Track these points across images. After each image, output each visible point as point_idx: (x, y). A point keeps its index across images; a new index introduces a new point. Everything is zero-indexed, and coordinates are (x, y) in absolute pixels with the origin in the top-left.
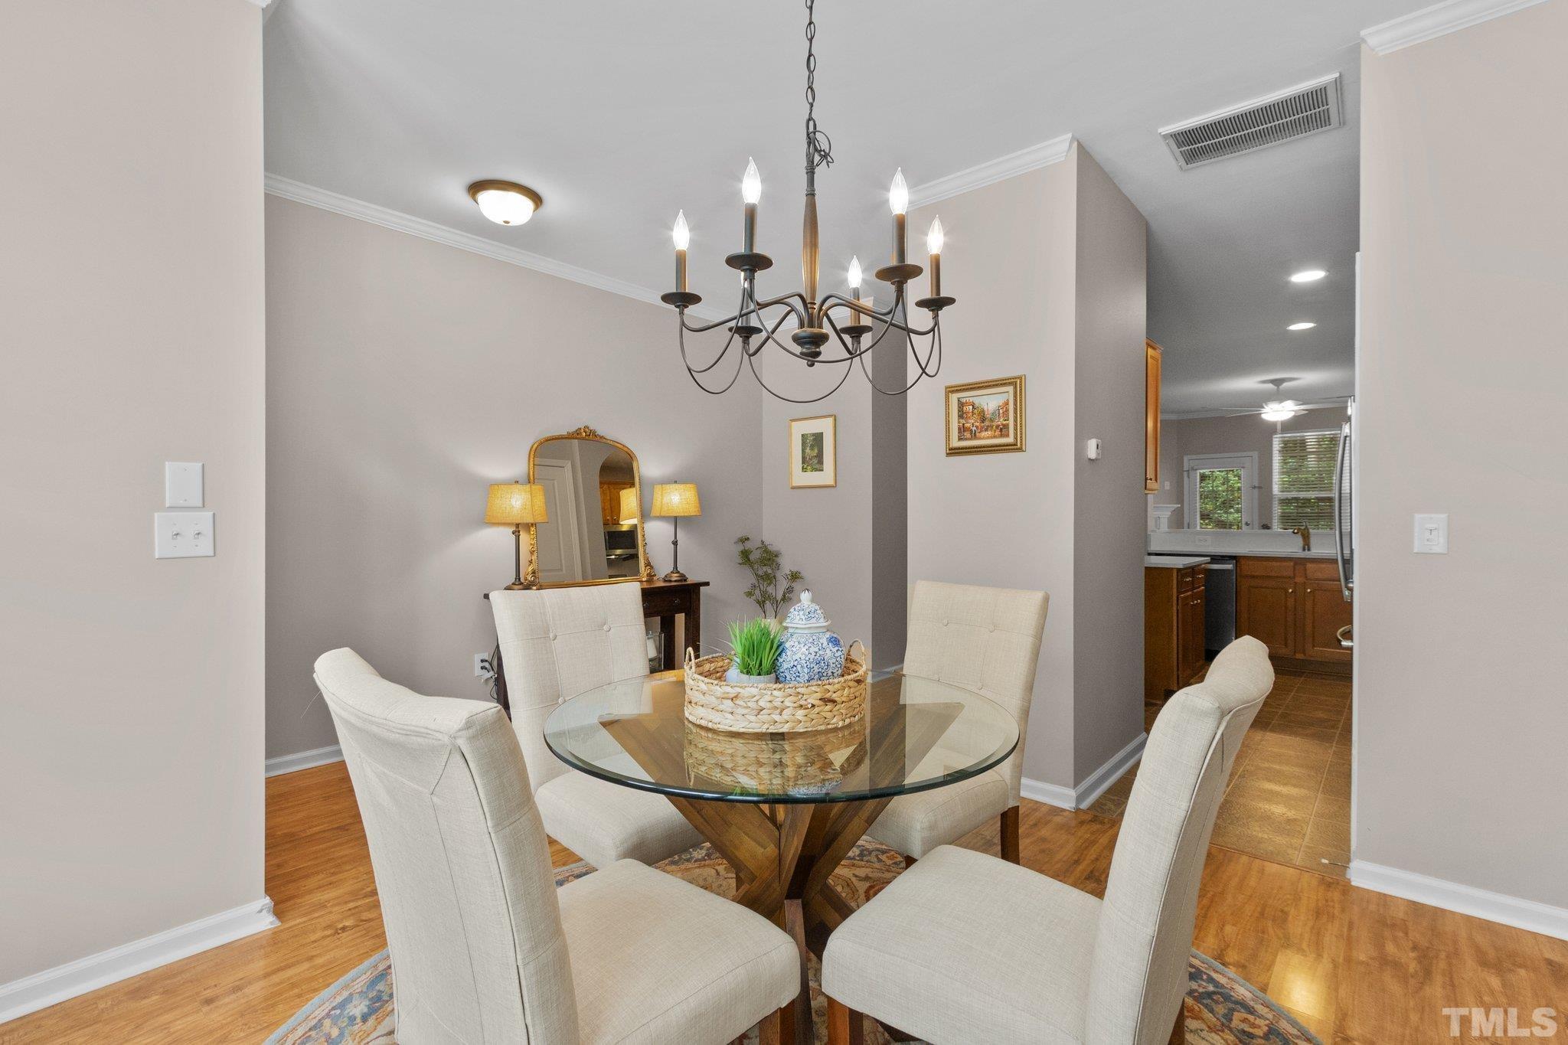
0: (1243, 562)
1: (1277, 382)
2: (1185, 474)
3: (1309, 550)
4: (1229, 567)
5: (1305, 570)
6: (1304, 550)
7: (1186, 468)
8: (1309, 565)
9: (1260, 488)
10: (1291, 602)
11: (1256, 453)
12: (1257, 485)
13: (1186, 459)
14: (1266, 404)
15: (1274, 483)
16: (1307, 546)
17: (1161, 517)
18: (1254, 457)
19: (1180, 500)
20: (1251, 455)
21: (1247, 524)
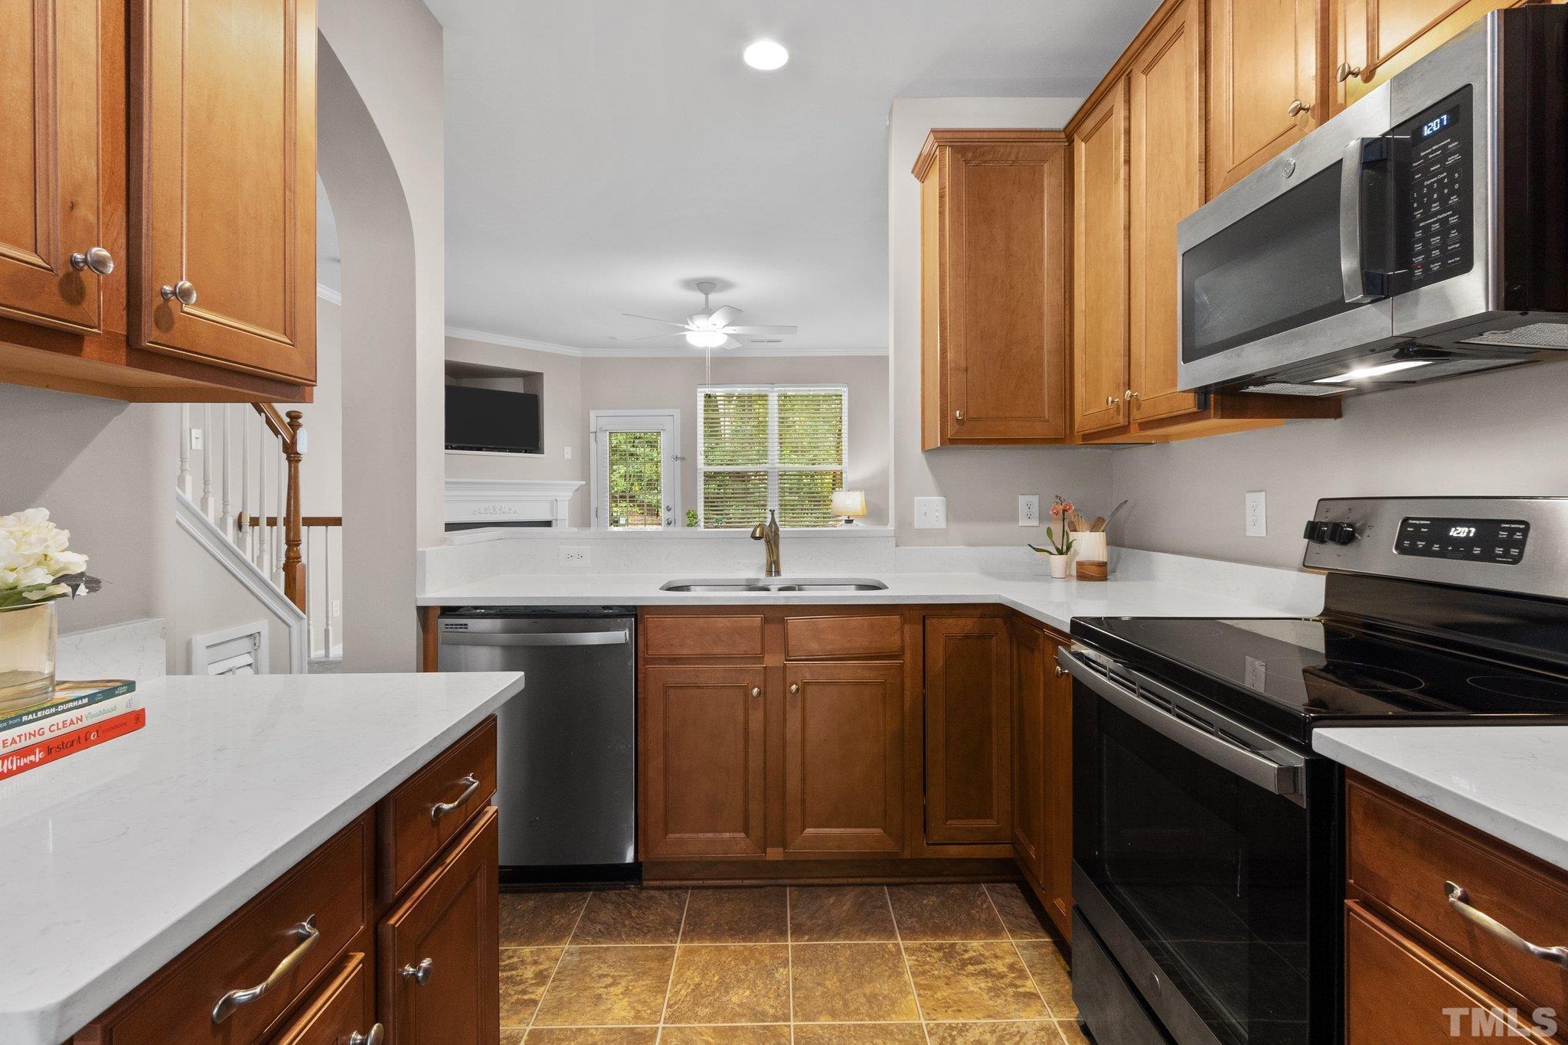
0: (651, 620)
1: (705, 286)
2: (592, 436)
3: (778, 573)
4: (619, 636)
5: (786, 636)
6: (769, 573)
7: (592, 429)
8: (794, 622)
9: (683, 459)
10: (756, 718)
11: (678, 410)
12: (679, 456)
13: (593, 414)
14: (691, 319)
15: (698, 453)
16: (773, 567)
17: (558, 499)
18: (675, 417)
19: (585, 475)
20: (671, 414)
21: (668, 509)
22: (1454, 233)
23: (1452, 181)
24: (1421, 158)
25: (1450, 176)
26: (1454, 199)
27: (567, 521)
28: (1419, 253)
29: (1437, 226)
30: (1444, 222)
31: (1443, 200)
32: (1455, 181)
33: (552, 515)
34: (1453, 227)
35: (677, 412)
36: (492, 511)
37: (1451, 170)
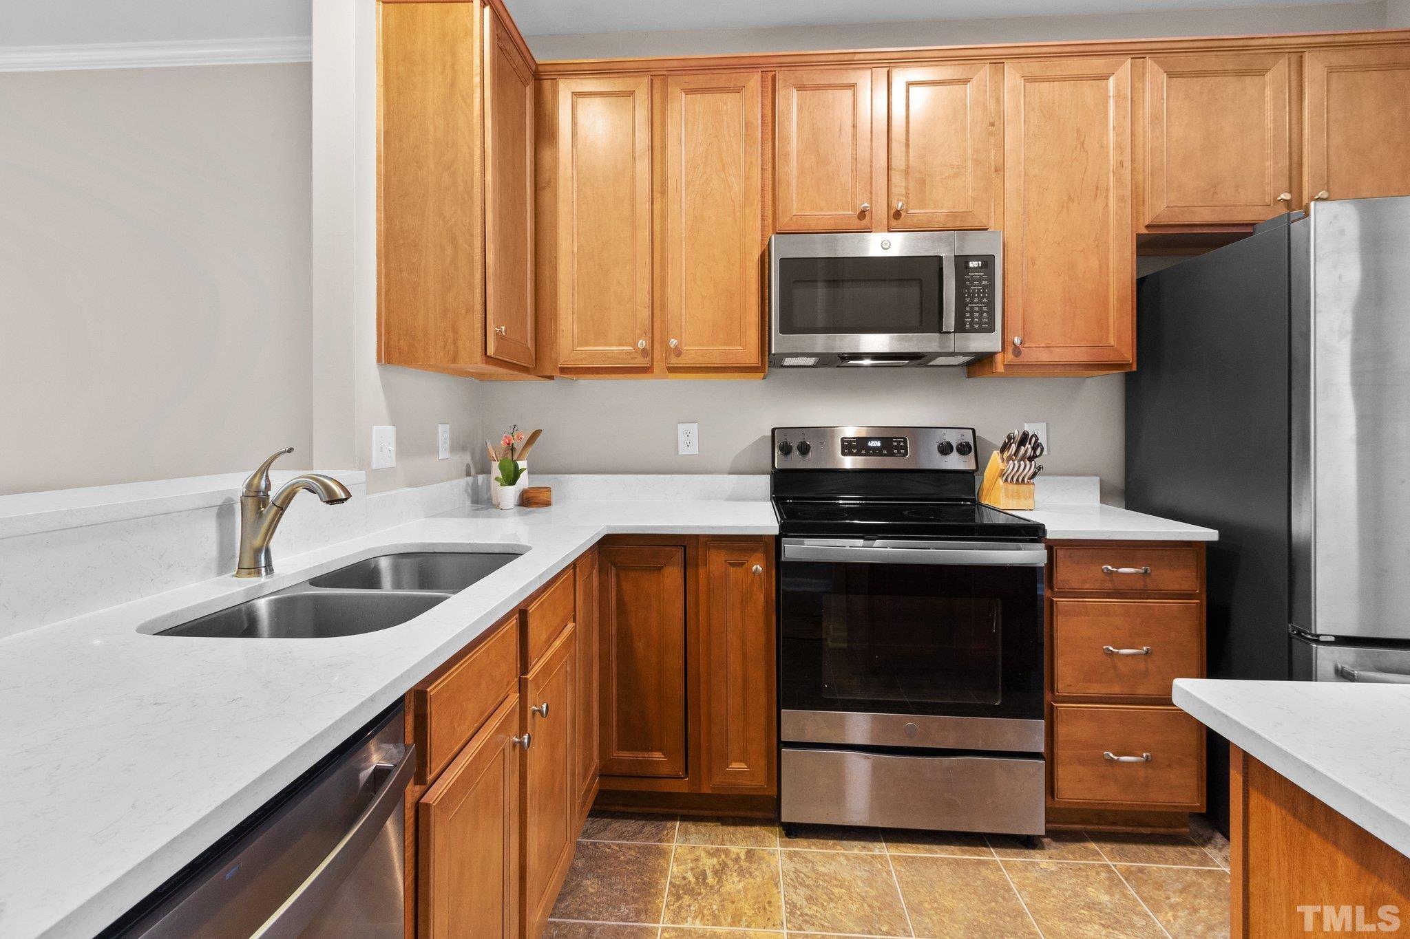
22: (985, 314)
23: (984, 293)
24: (969, 275)
25: (984, 289)
26: (985, 300)
28: (968, 318)
29: (977, 308)
30: (981, 308)
31: (981, 299)
32: (986, 293)
34: (985, 312)
37: (984, 287)
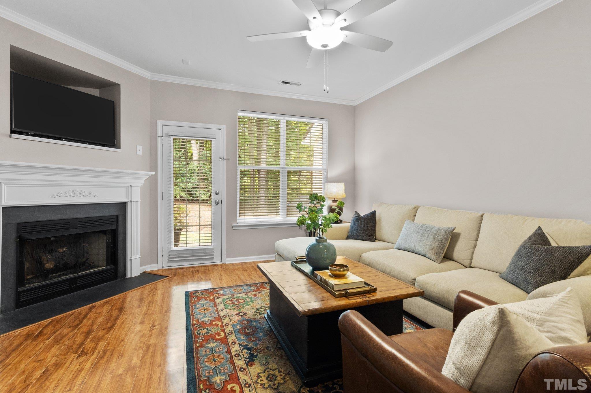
2: (159, 139)
7: (160, 134)
9: (227, 159)
12: (225, 157)
13: (160, 123)
17: (132, 185)
18: (222, 130)
19: (154, 167)
20: (220, 128)
21: (217, 194)
27: (139, 203)
33: (127, 196)
35: (223, 127)
36: (72, 195)
